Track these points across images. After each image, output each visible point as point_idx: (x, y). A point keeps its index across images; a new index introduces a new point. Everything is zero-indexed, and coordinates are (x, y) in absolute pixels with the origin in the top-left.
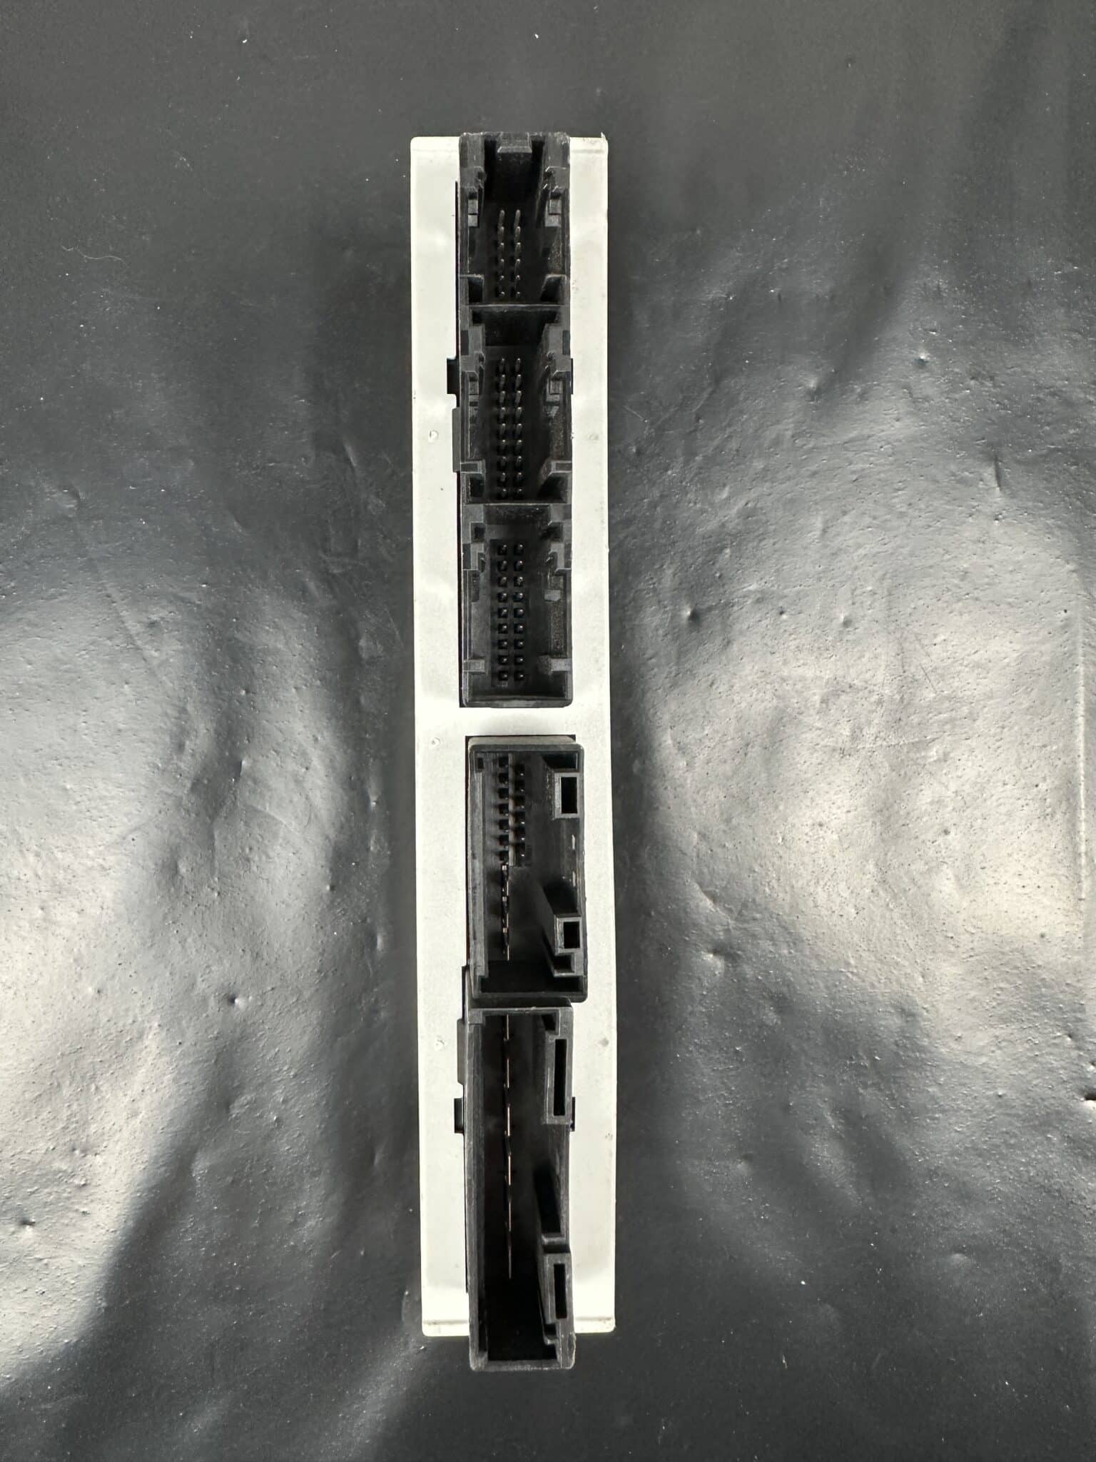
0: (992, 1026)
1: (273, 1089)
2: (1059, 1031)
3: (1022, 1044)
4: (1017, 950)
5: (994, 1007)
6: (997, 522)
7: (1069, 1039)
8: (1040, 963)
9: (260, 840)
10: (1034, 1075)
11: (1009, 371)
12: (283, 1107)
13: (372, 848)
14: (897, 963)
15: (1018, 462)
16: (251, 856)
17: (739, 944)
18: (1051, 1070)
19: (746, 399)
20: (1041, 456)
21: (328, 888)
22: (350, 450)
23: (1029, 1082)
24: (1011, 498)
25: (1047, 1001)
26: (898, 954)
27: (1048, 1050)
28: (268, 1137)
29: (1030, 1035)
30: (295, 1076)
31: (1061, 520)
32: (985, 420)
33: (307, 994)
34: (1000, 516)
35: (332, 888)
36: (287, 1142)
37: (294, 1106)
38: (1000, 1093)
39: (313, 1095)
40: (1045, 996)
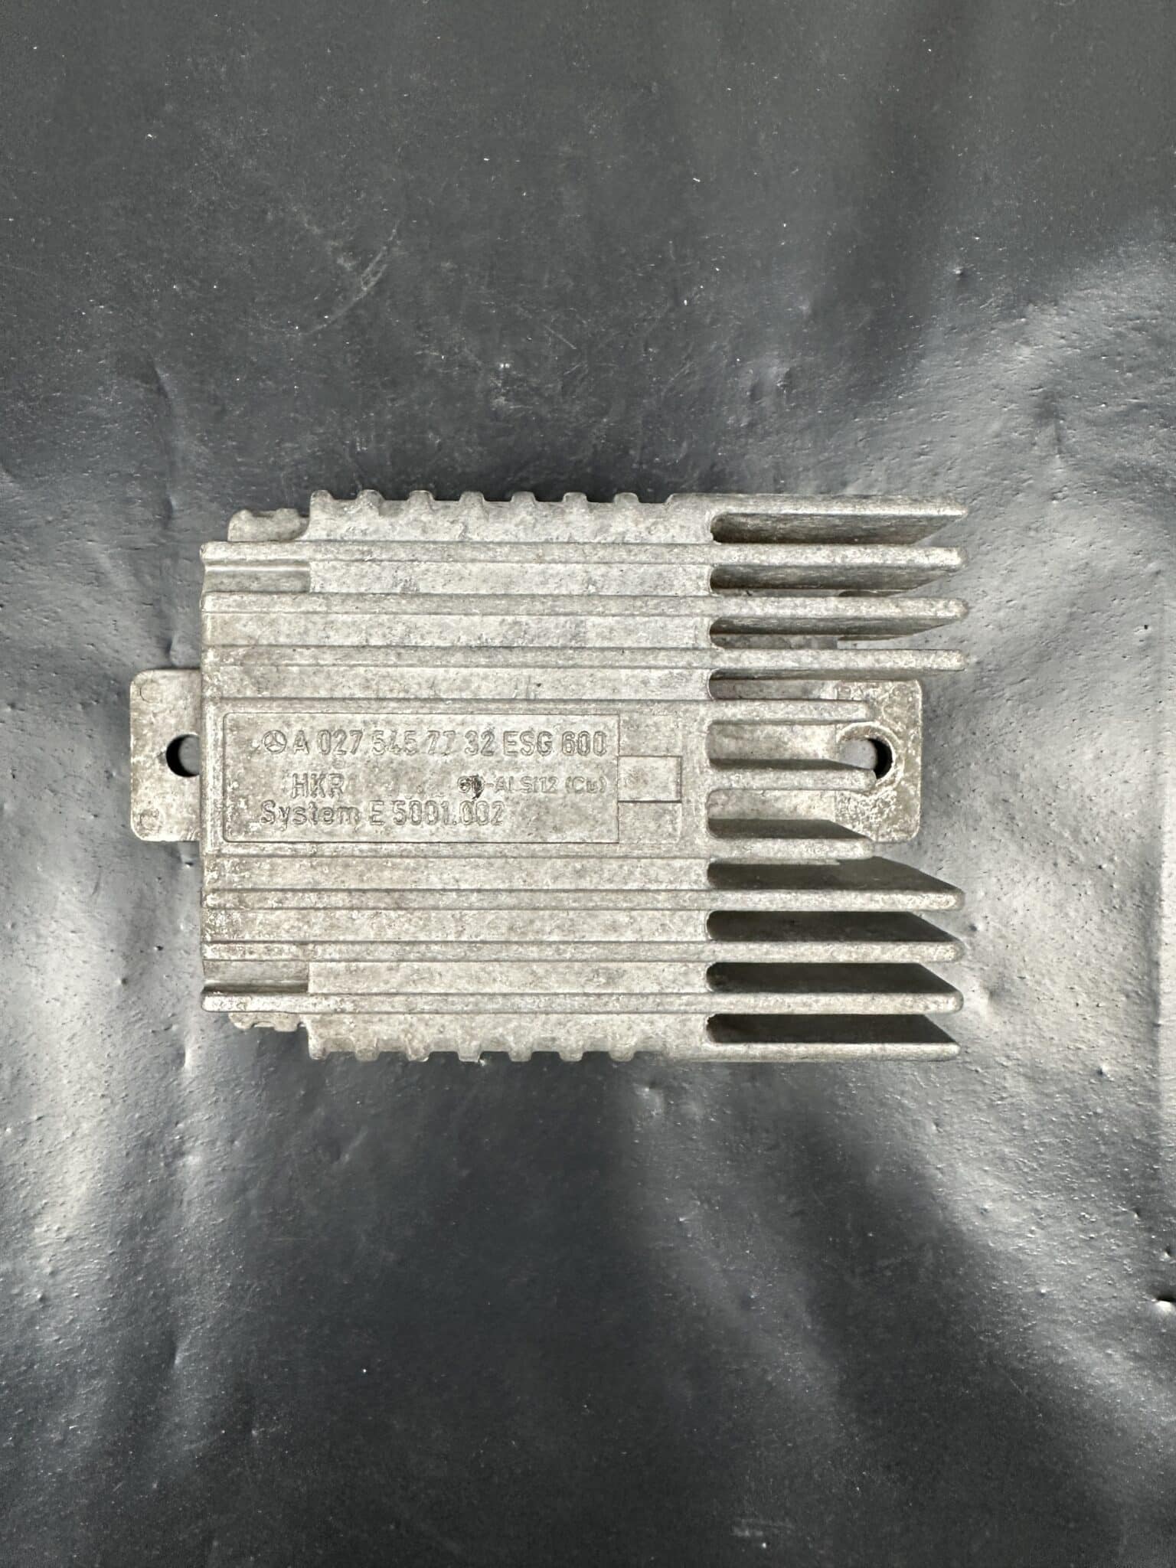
0: (1031, 1196)
1: (36, 1257)
2: (1123, 1205)
3: (1072, 1222)
4: (1065, 1090)
5: (1036, 1170)
6: (1055, 502)
7: (1136, 1216)
8: (1099, 1110)
9: (27, 911)
10: (1088, 1265)
11: (1081, 294)
12: (51, 1282)
13: (182, 927)
14: (902, 1106)
15: (1090, 423)
16: (14, 933)
17: (684, 1072)
18: (1111, 1259)
19: (714, 322)
20: (1117, 414)
21: (119, 982)
22: (164, 376)
23: (1082, 1275)
24: (1076, 469)
25: (1107, 1163)
26: (902, 1093)
27: (1108, 1230)
28: (31, 1322)
29: (1084, 1210)
30: (68, 1239)
31: (1142, 502)
32: (1045, 361)
33: (86, 1126)
34: (1060, 495)
35: (124, 981)
36: (56, 1329)
37: (67, 1280)
38: (1043, 1291)
39: (93, 1265)
40: (1105, 1155)
